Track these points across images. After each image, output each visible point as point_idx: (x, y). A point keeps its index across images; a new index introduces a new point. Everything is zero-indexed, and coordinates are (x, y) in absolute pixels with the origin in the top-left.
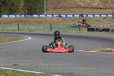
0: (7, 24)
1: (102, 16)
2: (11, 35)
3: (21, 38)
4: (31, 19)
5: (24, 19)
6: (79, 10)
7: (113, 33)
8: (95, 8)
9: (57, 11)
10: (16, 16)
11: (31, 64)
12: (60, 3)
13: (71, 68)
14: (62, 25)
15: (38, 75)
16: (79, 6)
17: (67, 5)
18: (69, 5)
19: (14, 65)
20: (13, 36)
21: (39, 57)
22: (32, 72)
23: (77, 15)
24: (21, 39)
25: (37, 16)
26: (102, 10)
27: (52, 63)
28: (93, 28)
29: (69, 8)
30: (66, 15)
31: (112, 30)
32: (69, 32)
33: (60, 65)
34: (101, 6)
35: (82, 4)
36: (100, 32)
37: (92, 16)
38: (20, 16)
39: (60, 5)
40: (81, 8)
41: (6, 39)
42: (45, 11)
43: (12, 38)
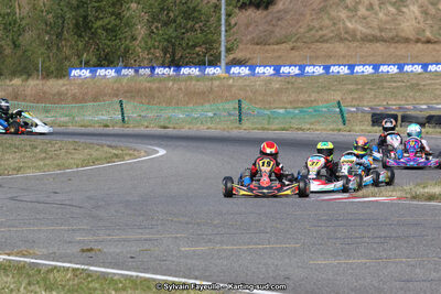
0: (83, 100)
1: (432, 68)
2: (95, 142)
3: (131, 152)
4: (171, 83)
5: (148, 85)
6: (349, 47)
8: (407, 40)
9: (267, 51)
10: (118, 72)
11: (146, 246)
12: (280, 23)
13: (287, 260)
14: (282, 105)
16: (346, 33)
17: (302, 30)
18: (313, 32)
19: (83, 251)
20: (102, 146)
23: (340, 66)
24: (130, 155)
25: (195, 71)
26: (431, 46)
27: (222, 243)
28: (393, 112)
29: (312, 43)
30: (302, 68)
32: (303, 130)
33: (248, 250)
34: (428, 34)
35: (359, 27)
37: (394, 69)
38: (137, 71)
39: (279, 32)
40: (354, 39)
41: (76, 156)
42: (223, 54)
43: (95, 154)
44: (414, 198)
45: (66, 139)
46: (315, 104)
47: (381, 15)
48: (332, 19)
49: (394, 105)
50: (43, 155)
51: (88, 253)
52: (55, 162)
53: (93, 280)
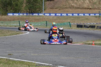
1: (91, 15)
3: (21, 33)
4: (31, 17)
5: (26, 17)
6: (72, 10)
7: (97, 29)
8: (85, 8)
9: (53, 10)
10: (19, 14)
11: (23, 54)
12: (56, 4)
13: (56, 57)
16: (72, 6)
17: (62, 6)
18: (64, 6)
19: (9, 55)
20: (15, 31)
21: (32, 49)
22: (22, 60)
23: (70, 14)
25: (37, 14)
26: (91, 10)
27: (41, 53)
28: (82, 25)
29: (64, 8)
30: (61, 14)
31: (97, 26)
33: (47, 55)
34: (90, 7)
35: (75, 5)
36: (87, 29)
37: (82, 15)
38: (23, 14)
39: (56, 6)
40: (74, 8)
41: (9, 33)
42: (43, 11)
43: (13, 33)
44: (85, 44)
45: (6, 29)
46: (64, 23)
47: (80, 2)
48: (68, 3)
49: (82, 23)
50: (1, 33)
51: (10, 55)
52: (4, 35)
53: (10, 61)
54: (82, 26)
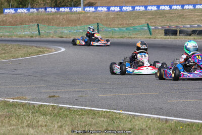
1: (186, 7)
2: (28, 45)
14: (116, 26)
15: (101, 113)
20: (32, 47)
23: (140, 6)
24: (47, 51)
27: (118, 92)
28: (174, 29)
30: (121, 8)
32: (131, 38)
33: (133, 95)
36: (189, 37)
37: (167, 8)
41: (21, 52)
42: (82, 1)
43: (30, 51)
45: (13, 43)
46: (133, 25)
49: (173, 25)
50: (4, 51)
51: (53, 98)
52: (10, 55)
53: (64, 111)
54: (176, 31)
